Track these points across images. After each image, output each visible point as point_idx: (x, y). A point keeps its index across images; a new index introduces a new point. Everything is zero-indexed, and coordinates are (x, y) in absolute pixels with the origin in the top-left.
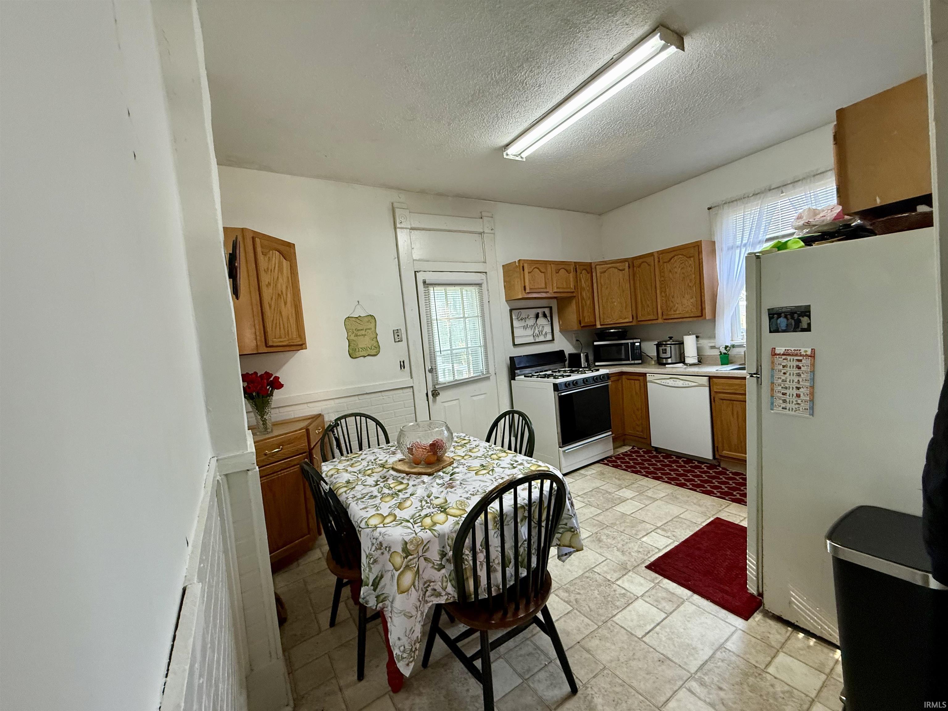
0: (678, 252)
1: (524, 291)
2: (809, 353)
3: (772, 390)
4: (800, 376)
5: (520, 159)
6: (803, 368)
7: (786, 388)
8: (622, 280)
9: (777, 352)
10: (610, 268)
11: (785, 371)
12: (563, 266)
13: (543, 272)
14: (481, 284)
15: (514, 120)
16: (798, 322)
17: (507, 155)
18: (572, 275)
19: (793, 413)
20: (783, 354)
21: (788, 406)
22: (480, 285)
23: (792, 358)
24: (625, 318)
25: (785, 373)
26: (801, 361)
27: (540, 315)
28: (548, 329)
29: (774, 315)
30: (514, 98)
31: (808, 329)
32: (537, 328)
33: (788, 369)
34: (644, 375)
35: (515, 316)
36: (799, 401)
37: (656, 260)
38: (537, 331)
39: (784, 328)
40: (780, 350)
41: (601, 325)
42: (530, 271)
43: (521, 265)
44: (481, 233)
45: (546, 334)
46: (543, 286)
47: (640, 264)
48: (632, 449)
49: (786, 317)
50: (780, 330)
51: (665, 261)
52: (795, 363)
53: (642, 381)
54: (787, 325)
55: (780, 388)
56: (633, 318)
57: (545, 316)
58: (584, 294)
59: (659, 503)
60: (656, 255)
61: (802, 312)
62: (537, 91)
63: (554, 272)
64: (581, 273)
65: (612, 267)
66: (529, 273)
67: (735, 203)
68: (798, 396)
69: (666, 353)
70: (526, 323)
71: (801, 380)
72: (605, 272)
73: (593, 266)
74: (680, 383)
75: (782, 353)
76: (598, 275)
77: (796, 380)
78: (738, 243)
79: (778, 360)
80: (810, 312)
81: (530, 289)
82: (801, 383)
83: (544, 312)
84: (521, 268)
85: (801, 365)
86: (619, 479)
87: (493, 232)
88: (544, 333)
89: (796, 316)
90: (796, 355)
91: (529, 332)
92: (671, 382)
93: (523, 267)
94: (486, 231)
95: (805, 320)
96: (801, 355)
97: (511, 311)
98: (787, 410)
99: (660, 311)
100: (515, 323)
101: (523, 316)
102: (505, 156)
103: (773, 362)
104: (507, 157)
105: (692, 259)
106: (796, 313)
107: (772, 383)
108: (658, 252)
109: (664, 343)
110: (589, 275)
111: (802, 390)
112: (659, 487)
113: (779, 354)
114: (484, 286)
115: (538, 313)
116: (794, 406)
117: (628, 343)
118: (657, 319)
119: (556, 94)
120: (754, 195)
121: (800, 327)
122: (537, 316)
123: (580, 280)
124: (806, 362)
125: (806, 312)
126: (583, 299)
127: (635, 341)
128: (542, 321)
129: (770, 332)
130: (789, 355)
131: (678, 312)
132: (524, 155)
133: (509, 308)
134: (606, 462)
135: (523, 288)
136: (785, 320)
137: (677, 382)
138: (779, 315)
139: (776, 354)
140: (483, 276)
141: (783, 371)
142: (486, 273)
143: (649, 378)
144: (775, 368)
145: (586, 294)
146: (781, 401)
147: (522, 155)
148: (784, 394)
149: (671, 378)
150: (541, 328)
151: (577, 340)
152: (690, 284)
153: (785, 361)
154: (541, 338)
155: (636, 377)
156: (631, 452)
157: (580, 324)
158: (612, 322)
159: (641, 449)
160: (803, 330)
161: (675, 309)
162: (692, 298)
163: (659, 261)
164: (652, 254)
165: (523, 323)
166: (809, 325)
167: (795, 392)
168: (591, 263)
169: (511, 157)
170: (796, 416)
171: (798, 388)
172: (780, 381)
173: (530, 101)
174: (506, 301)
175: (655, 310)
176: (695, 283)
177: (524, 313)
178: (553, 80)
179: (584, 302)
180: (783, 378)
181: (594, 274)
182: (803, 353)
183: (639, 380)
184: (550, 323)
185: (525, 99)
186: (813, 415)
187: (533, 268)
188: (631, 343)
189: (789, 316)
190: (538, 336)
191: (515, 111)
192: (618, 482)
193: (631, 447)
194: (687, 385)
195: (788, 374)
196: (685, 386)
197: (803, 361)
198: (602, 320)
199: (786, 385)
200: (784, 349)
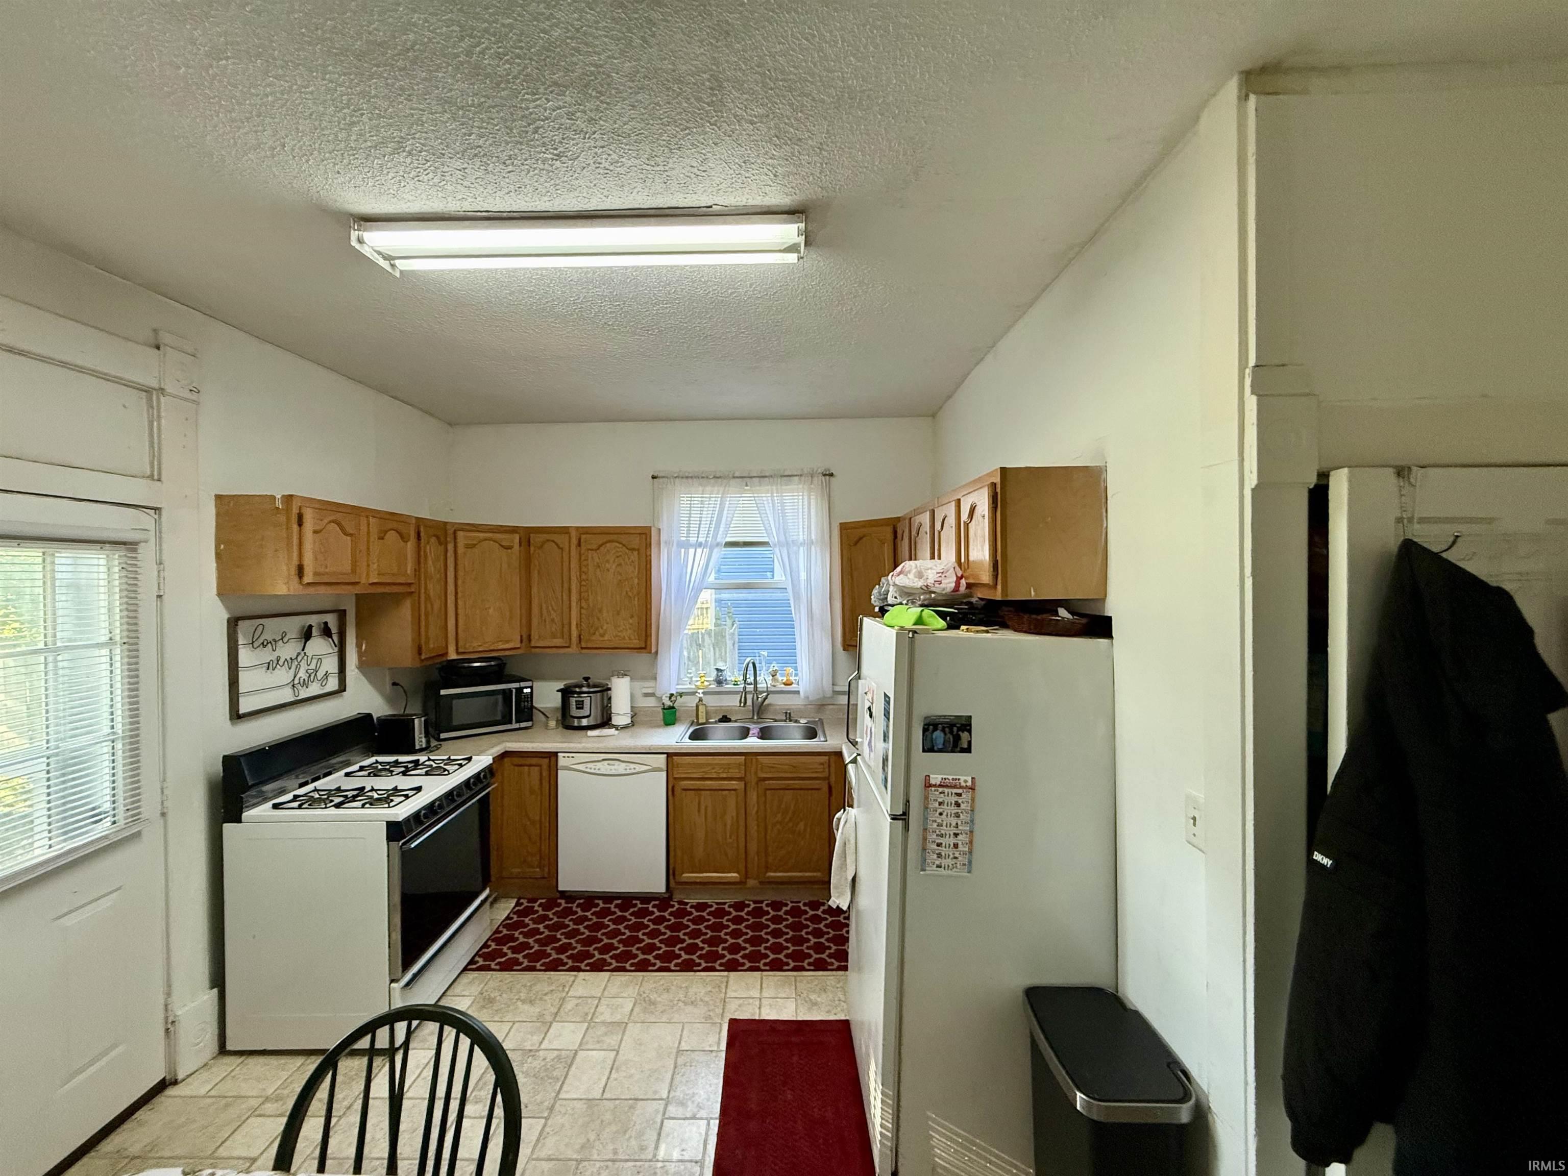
0: (614, 537)
1: (296, 579)
2: (969, 784)
3: (925, 839)
4: (958, 816)
5: (389, 269)
6: (963, 806)
7: (942, 836)
8: (505, 566)
9: (933, 782)
10: (486, 540)
11: (941, 810)
12: (395, 525)
13: (351, 535)
14: (136, 543)
15: (436, 180)
16: (957, 738)
17: (360, 241)
18: (410, 546)
19: (950, 872)
20: (940, 786)
21: (944, 862)
22: (129, 546)
23: (950, 790)
24: (507, 642)
25: (941, 814)
26: (959, 795)
27: (315, 632)
28: (330, 665)
29: (930, 726)
30: (481, 136)
31: (968, 750)
32: (303, 663)
33: (945, 807)
34: (553, 756)
35: (244, 636)
36: (957, 855)
37: (574, 541)
38: (302, 674)
39: (940, 746)
40: (936, 779)
41: (458, 653)
42: (318, 528)
43: (295, 511)
44: (148, 391)
45: (326, 675)
46: (347, 568)
47: (544, 543)
48: (518, 904)
49: (943, 730)
50: (936, 748)
51: (589, 547)
52: (954, 799)
53: (545, 767)
54: (944, 741)
55: (934, 836)
56: (521, 641)
57: (326, 632)
58: (430, 586)
59: (634, 1030)
60: (573, 534)
61: (962, 725)
62: (544, 161)
63: (374, 536)
64: (428, 543)
65: (490, 539)
66: (315, 532)
67: (690, 480)
68: (956, 846)
69: (582, 708)
70: (276, 654)
71: (959, 823)
72: (474, 546)
73: (451, 532)
74: (620, 768)
75: (938, 783)
76: (461, 550)
77: (954, 824)
78: (693, 540)
79: (934, 793)
80: (970, 725)
81: (316, 574)
82: (960, 828)
83: (326, 623)
84: (294, 518)
85: (960, 801)
86: (531, 1002)
87: (194, 396)
88: (320, 675)
89: (955, 729)
90: (955, 787)
91: (283, 675)
92: (604, 767)
93: (300, 518)
94: (169, 389)
95: (964, 735)
96: (961, 787)
97: (233, 623)
98: (942, 869)
99: (575, 633)
100: (245, 656)
101: (267, 636)
102: (354, 243)
103: (926, 798)
104: (358, 246)
105: (636, 553)
106: (954, 725)
107: (925, 830)
108: (577, 528)
109: (577, 690)
110: (442, 548)
111: (960, 837)
112: (613, 989)
113: (935, 786)
114: (147, 553)
115: (310, 627)
116: (949, 862)
117: (510, 690)
118: (568, 647)
119: (572, 195)
120: (715, 477)
121: (960, 746)
122: (307, 635)
123: (426, 557)
124: (967, 796)
125: (965, 725)
126: (428, 598)
127: (523, 684)
128: (319, 646)
129: (924, 751)
130: (947, 786)
131: (606, 638)
132: (402, 265)
133: (226, 616)
134: (481, 962)
135: (293, 570)
136: (942, 735)
137: (616, 767)
138: (935, 726)
139: (931, 786)
140: (147, 520)
141: (939, 811)
142: (157, 509)
143: (562, 761)
144: (930, 806)
145: (434, 589)
146: (935, 856)
147: (397, 262)
148: (939, 845)
149: (604, 760)
150: (314, 662)
151: (394, 684)
152: (630, 594)
153: (942, 795)
154: (314, 689)
155: (534, 761)
156: (519, 913)
157: (420, 654)
158: (481, 649)
159: (535, 901)
160: (963, 751)
161: (601, 631)
162: (632, 617)
163: (579, 545)
164: (565, 530)
165: (267, 655)
166: (970, 743)
167: (952, 841)
168: (446, 523)
169: (366, 250)
170: (951, 876)
171: (956, 835)
172: (935, 825)
173: (510, 168)
174: (220, 594)
175: (566, 629)
176: (638, 594)
177: (273, 627)
178: (593, 166)
179: (429, 606)
180: (939, 821)
181: (450, 547)
182: (963, 784)
183: (540, 766)
184: (336, 649)
185: (504, 156)
186: (969, 872)
187: (326, 521)
188: (516, 689)
189: (947, 730)
190: (305, 684)
191: (458, 164)
192: (533, 1011)
193: (515, 901)
194: (633, 771)
195: (945, 814)
196: (628, 772)
197: (964, 796)
198: (460, 644)
199: (943, 832)
200: (940, 777)
